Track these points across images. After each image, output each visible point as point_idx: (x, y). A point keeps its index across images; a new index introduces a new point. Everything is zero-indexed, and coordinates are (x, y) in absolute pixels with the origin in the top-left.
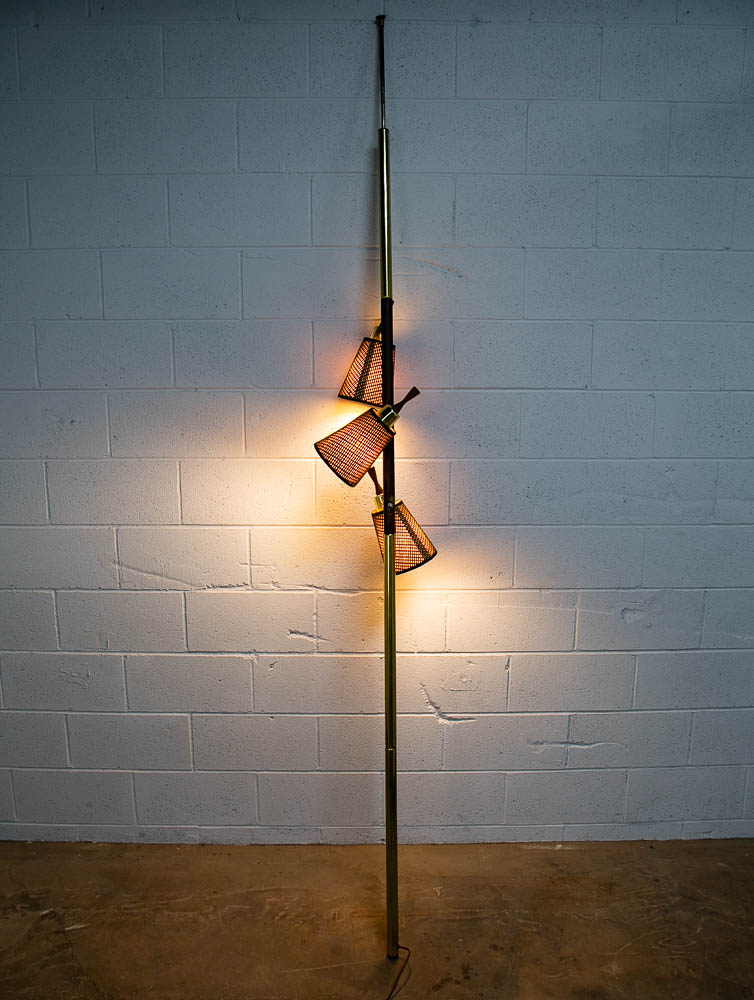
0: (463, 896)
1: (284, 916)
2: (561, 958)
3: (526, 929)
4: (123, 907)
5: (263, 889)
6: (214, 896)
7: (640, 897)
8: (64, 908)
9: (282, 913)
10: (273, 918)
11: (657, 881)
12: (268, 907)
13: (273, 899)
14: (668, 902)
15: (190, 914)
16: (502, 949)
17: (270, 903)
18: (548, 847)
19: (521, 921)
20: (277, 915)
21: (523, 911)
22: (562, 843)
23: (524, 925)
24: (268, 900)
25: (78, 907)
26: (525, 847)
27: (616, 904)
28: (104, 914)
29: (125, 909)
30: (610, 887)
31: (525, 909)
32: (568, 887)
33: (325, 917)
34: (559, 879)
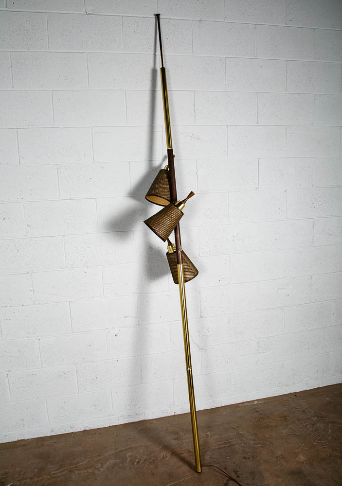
0: (221, 435)
1: (139, 461)
2: (277, 458)
3: (256, 446)
4: (52, 473)
5: (123, 449)
6: (99, 458)
7: (300, 420)
8: (18, 481)
9: (137, 460)
10: (133, 464)
11: (304, 411)
12: (129, 459)
13: (130, 454)
14: (312, 420)
15: (90, 470)
16: (249, 458)
17: (129, 456)
18: (251, 404)
19: (252, 442)
20: (134, 462)
21: (251, 437)
22: (257, 400)
23: (255, 444)
24: (128, 455)
25: (27, 478)
26: (241, 405)
27: (290, 426)
28: (43, 480)
29: (54, 474)
30: (285, 418)
31: (252, 436)
32: (267, 421)
33: (159, 458)
34: (262, 418)
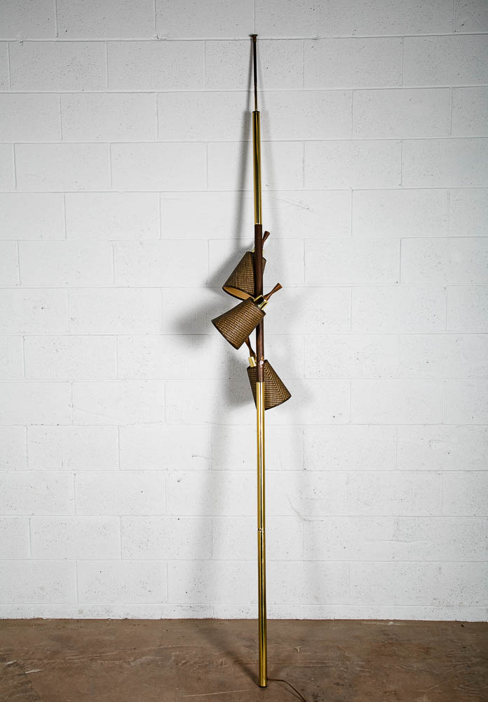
0: (316, 653)
1: (186, 663)
2: (386, 693)
3: (362, 674)
4: (67, 658)
5: (170, 646)
6: (134, 651)
7: (450, 657)
8: (24, 660)
9: (184, 662)
10: (177, 664)
11: (464, 648)
12: (173, 658)
13: (178, 653)
14: (471, 661)
15: (117, 663)
16: (343, 685)
17: (175, 656)
18: (383, 624)
19: (358, 669)
20: (180, 662)
21: (361, 663)
22: (394, 621)
23: (360, 671)
24: (173, 653)
25: (34, 659)
26: (365, 622)
27: (430, 660)
28: (54, 663)
29: (69, 659)
30: (427, 650)
31: (362, 661)
32: (396, 649)
33: (215, 664)
34: (390, 643)
